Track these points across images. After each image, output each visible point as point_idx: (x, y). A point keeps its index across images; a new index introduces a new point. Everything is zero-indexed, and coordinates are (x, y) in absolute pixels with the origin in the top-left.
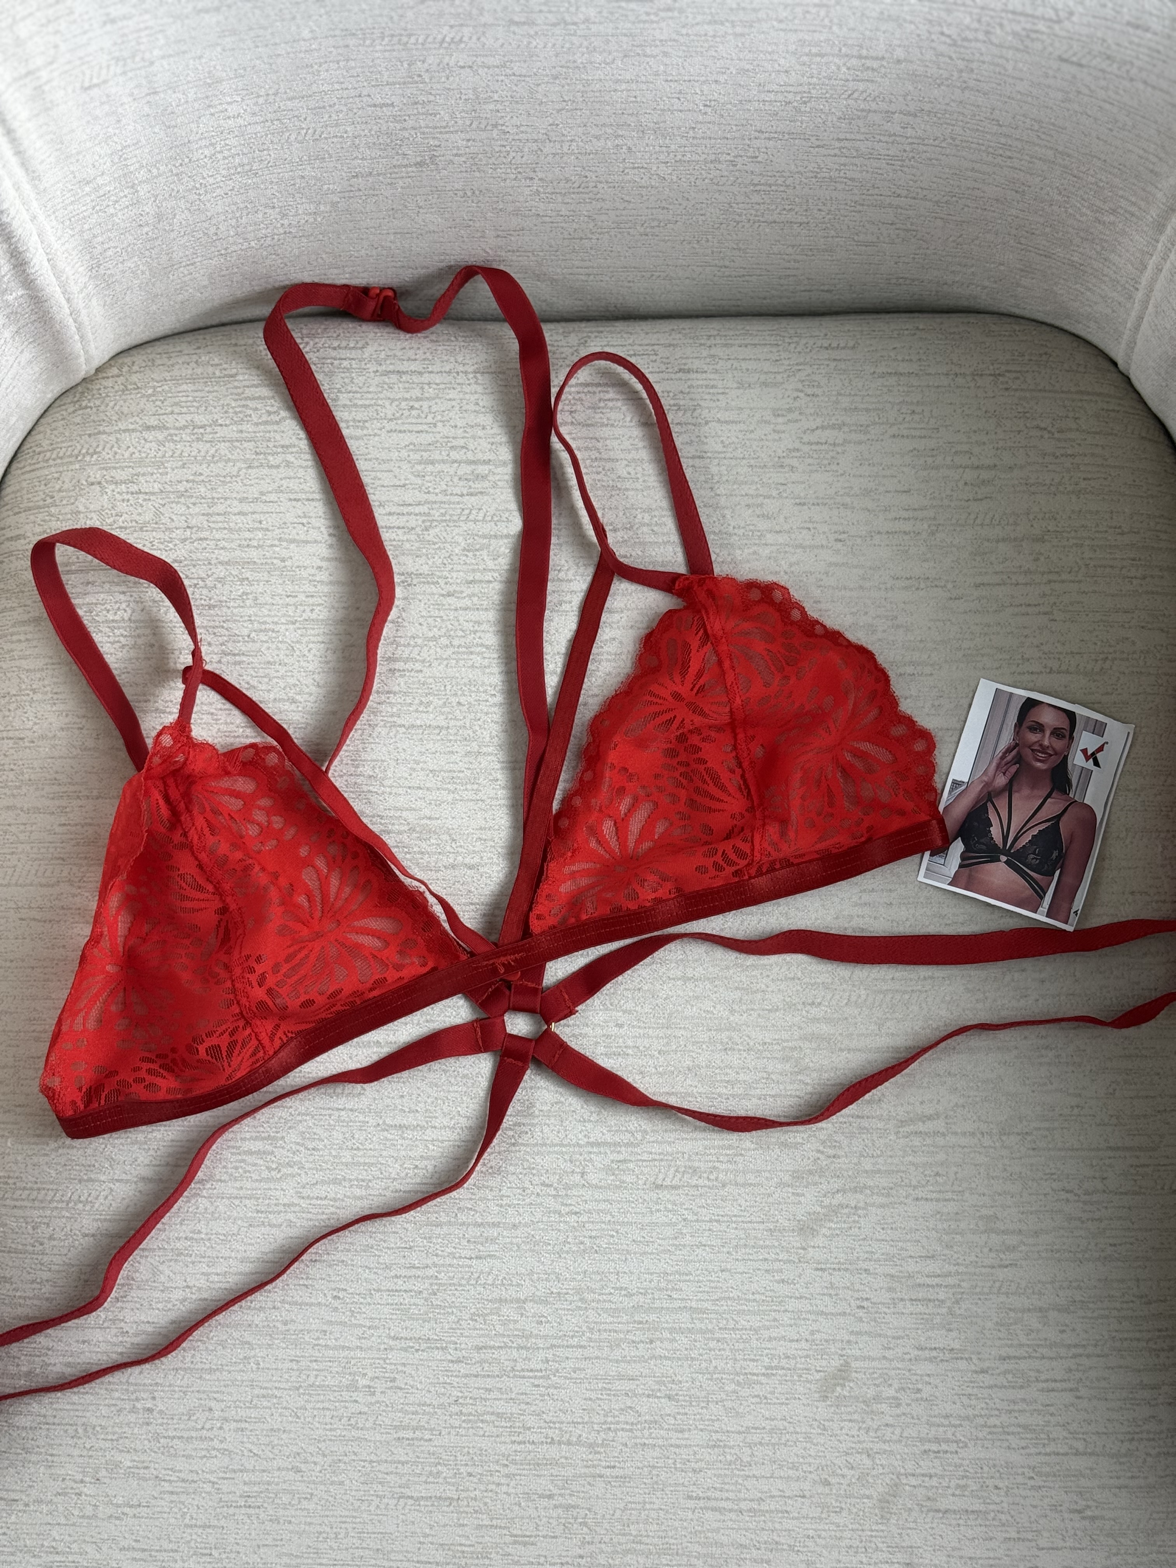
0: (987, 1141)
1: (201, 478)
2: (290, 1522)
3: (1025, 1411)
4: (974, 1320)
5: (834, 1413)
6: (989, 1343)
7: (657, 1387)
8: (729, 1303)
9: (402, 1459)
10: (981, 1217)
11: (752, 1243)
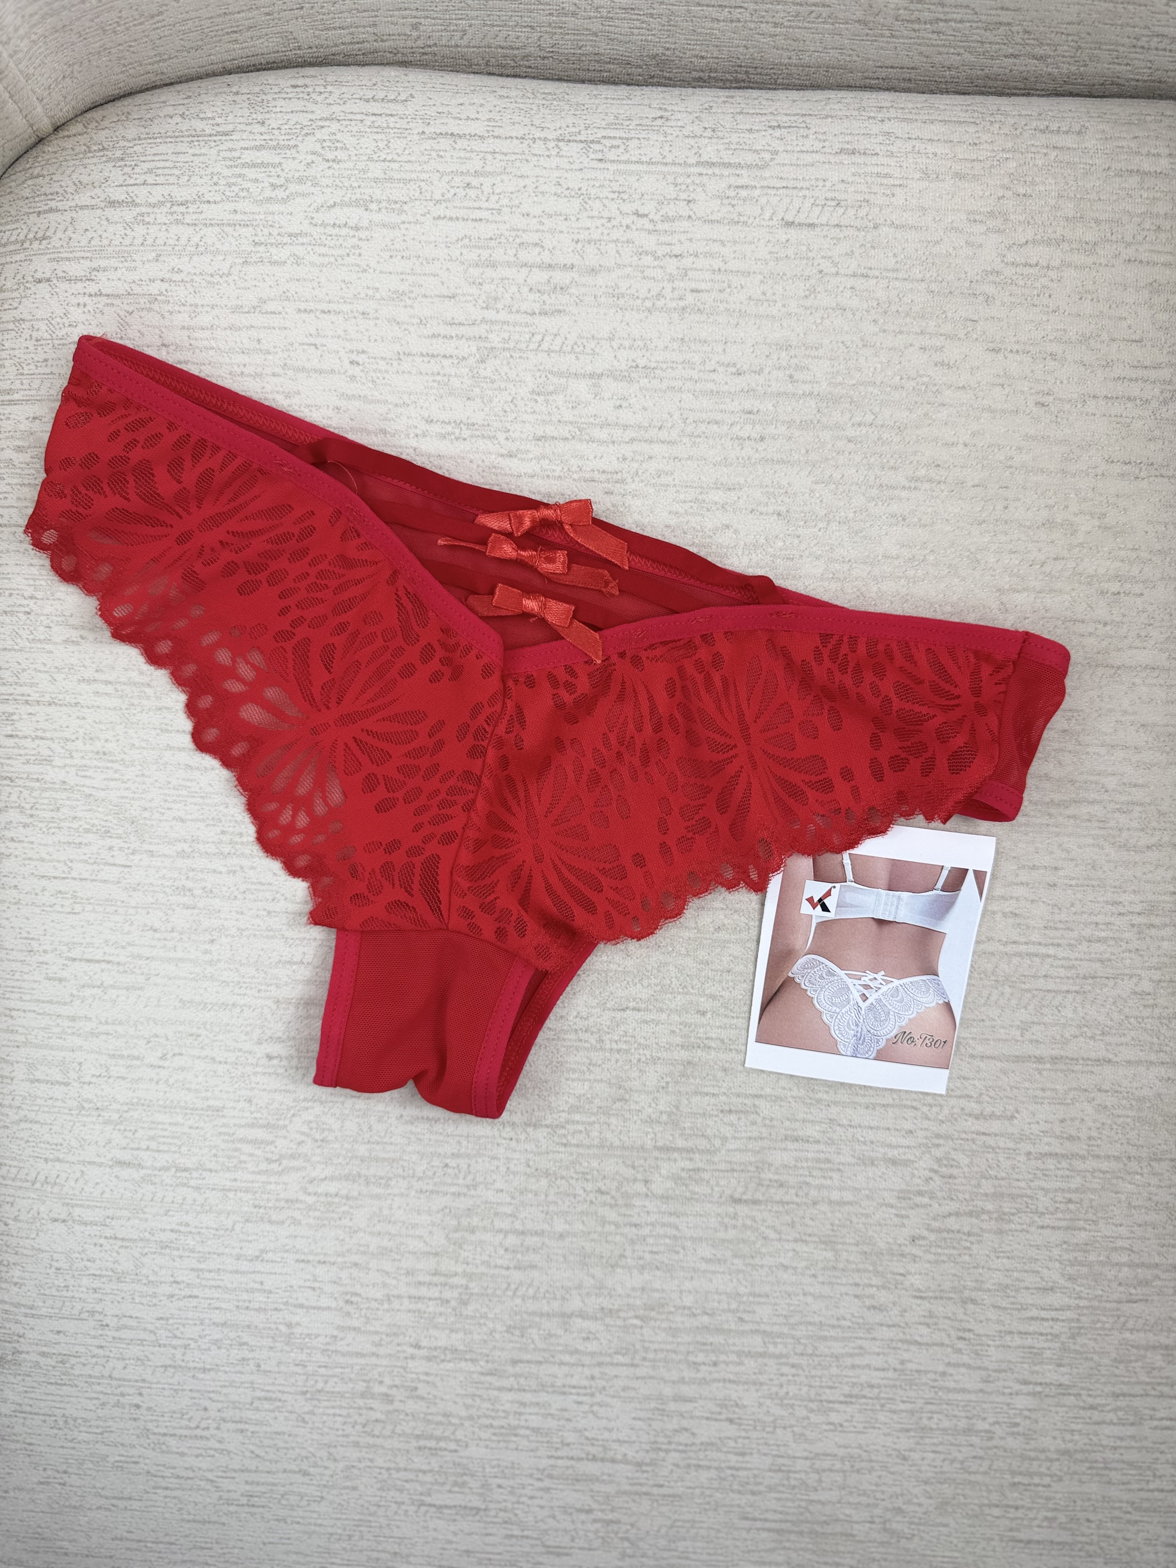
0: (1133, 1166)
1: (182, 276)
2: (298, 1523)
3: (1133, 1448)
4: (1090, 1356)
5: (918, 1444)
6: (1103, 1380)
7: (718, 1409)
8: (810, 1328)
9: (425, 1467)
10: (1115, 1249)
11: (841, 1265)
